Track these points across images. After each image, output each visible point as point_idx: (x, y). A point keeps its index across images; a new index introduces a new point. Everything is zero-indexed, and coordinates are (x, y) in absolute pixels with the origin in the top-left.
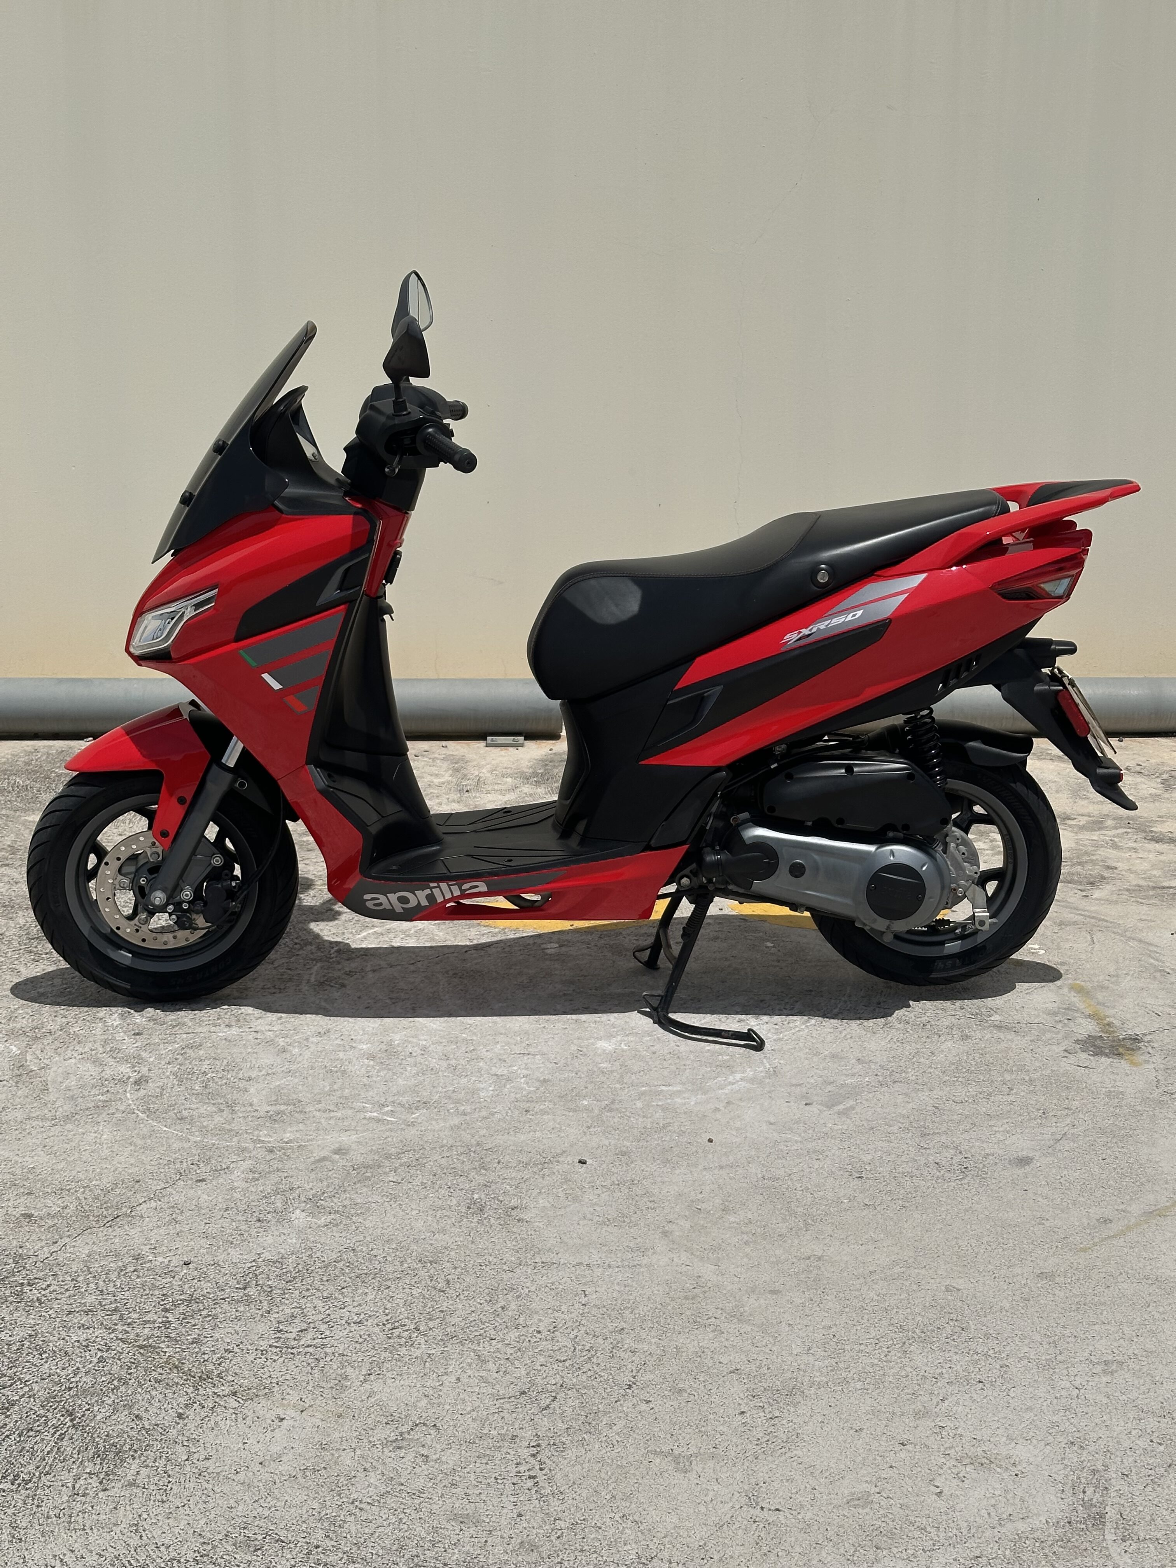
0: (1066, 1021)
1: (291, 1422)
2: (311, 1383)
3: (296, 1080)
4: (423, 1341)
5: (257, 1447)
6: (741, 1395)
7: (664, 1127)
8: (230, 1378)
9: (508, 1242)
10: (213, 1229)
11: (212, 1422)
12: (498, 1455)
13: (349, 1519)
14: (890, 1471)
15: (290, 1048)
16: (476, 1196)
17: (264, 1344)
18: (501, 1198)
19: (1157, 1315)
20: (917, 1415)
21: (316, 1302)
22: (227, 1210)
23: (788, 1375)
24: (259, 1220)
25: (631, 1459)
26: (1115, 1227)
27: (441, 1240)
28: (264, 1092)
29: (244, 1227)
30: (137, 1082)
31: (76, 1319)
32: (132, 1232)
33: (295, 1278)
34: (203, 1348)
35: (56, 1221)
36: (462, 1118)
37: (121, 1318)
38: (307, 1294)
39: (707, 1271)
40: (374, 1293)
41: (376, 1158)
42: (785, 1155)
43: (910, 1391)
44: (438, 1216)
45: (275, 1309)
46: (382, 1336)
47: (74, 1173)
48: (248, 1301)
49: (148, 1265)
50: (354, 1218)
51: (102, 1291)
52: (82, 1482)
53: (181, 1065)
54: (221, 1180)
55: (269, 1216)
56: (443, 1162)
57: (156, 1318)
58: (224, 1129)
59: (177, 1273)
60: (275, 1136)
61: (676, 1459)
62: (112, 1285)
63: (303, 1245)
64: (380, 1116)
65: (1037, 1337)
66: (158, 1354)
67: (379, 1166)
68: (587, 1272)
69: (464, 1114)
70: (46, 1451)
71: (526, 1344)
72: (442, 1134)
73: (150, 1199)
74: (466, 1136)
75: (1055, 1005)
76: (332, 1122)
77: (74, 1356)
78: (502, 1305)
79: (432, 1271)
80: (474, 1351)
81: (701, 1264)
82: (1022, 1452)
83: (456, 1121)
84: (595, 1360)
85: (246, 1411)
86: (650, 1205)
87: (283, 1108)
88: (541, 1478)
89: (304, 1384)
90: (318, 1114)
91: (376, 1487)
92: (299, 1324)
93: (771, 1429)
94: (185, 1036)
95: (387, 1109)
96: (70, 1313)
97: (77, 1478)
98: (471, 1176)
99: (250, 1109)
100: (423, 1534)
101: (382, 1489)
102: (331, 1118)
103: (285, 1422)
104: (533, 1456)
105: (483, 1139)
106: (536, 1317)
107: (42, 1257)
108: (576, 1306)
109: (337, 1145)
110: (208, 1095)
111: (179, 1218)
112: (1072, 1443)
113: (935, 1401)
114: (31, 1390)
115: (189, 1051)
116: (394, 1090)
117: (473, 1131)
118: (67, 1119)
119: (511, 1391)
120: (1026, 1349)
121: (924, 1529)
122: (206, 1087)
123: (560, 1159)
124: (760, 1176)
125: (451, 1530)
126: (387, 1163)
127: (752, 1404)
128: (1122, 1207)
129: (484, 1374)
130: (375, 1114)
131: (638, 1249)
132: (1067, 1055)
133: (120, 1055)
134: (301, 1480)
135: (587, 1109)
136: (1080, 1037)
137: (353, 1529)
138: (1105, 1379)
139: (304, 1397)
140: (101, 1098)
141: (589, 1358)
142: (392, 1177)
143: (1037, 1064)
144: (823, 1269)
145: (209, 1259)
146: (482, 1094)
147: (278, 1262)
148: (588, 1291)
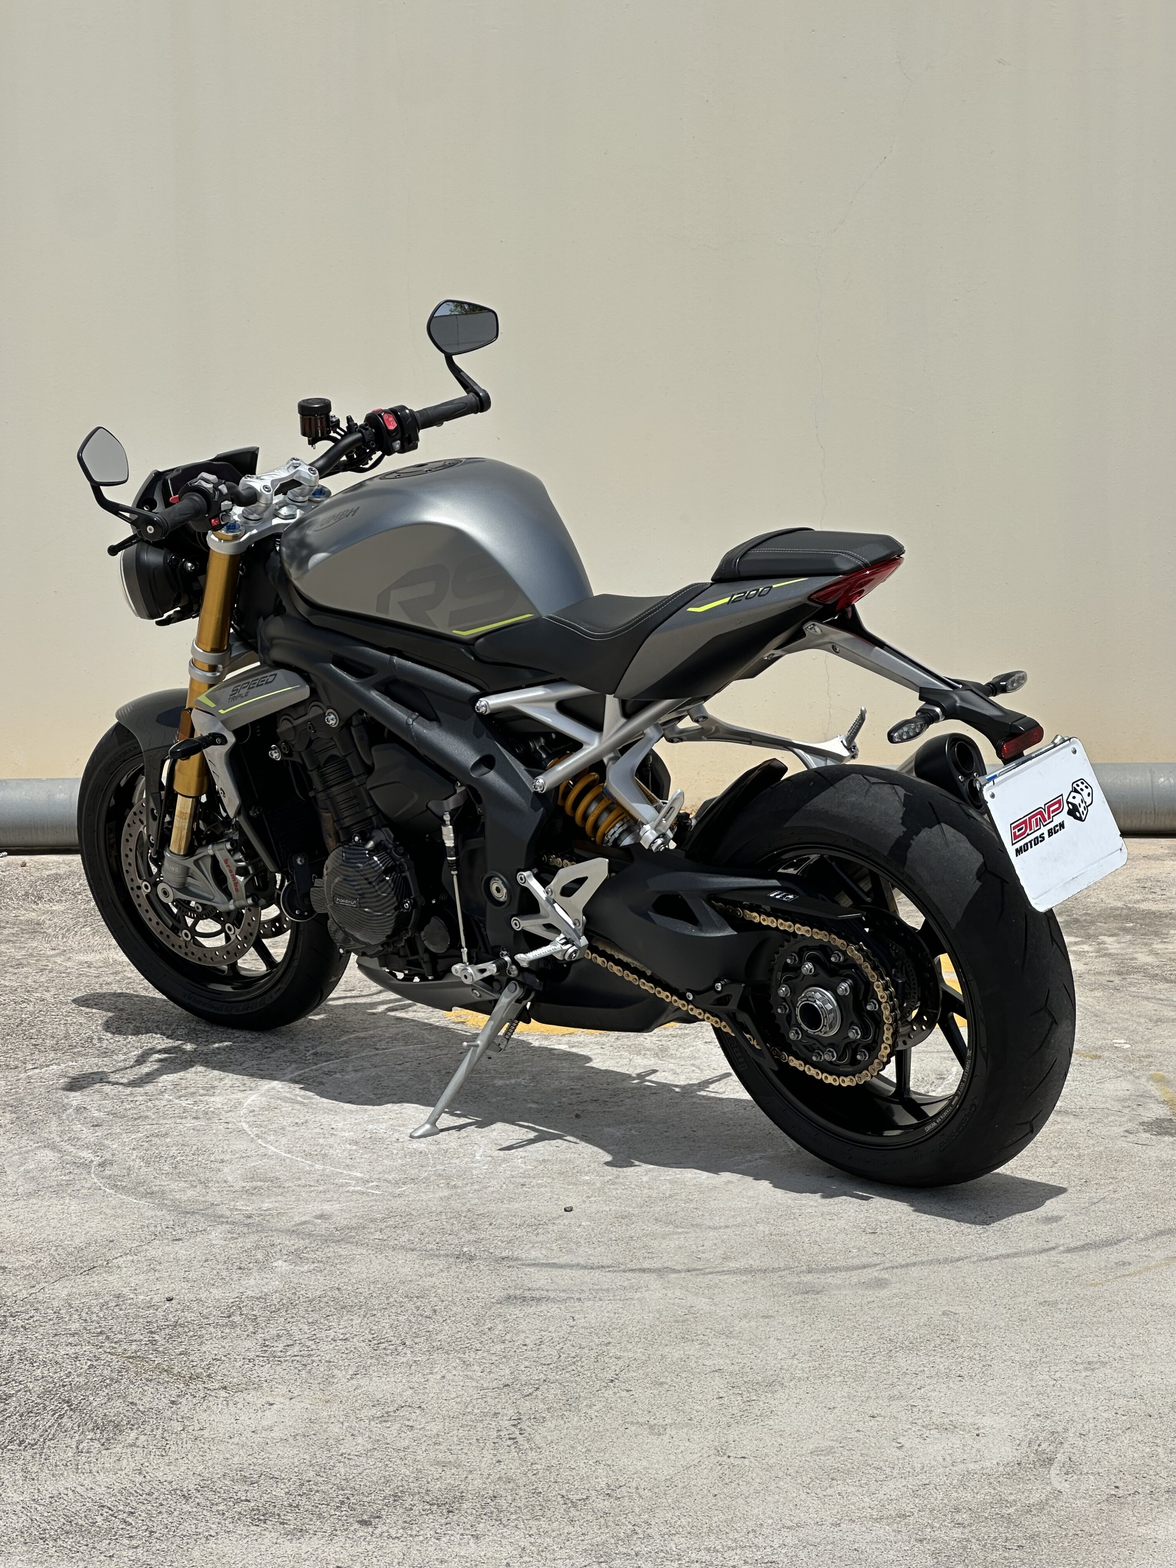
0: (1135, 1107)
1: (281, 1406)
2: (299, 1381)
3: (273, 1162)
4: (408, 1352)
5: (249, 1422)
6: (722, 1386)
7: (671, 1196)
8: (219, 1378)
9: (498, 1284)
10: (192, 1275)
11: (205, 1407)
12: (480, 1425)
13: (338, 1464)
14: (857, 1434)
15: (266, 1136)
16: (465, 1249)
17: (251, 1355)
18: (491, 1251)
19: (1152, 1330)
20: (891, 1398)
21: (301, 1326)
22: (206, 1261)
23: (771, 1372)
24: (240, 1268)
25: (608, 1427)
26: (1132, 1269)
27: (428, 1282)
28: (239, 1172)
29: (224, 1273)
30: (102, 1165)
31: (63, 1339)
32: (110, 1278)
33: (279, 1309)
34: (191, 1358)
35: (31, 1271)
36: (454, 1191)
37: (108, 1338)
38: (291, 1320)
39: (702, 1304)
40: (360, 1320)
41: (361, 1221)
42: (797, 1216)
43: (889, 1382)
44: (425, 1264)
45: (260, 1331)
46: (368, 1349)
47: (44, 1236)
48: (233, 1326)
49: (129, 1302)
50: (338, 1266)
51: (86, 1320)
52: (85, 1444)
53: (147, 1150)
54: (198, 1239)
55: (251, 1265)
56: (432, 1224)
57: (142, 1337)
58: (197, 1200)
59: (160, 1307)
60: (253, 1206)
61: (651, 1427)
62: (95, 1315)
63: (286, 1286)
64: (364, 1190)
65: (1027, 1346)
66: (147, 1362)
67: (364, 1228)
68: (577, 1304)
69: (455, 1187)
70: (47, 1426)
71: (512, 1353)
72: (430, 1204)
73: (126, 1254)
74: (456, 1204)
75: (1128, 1093)
76: (313, 1194)
77: (64, 1365)
78: (489, 1325)
79: (419, 1304)
80: (460, 1358)
81: (695, 1298)
82: (987, 1421)
83: (446, 1193)
84: (579, 1364)
85: (237, 1399)
86: (647, 1255)
87: (259, 1184)
88: (520, 1439)
89: (292, 1382)
90: (298, 1189)
91: (363, 1446)
92: (285, 1341)
93: (748, 1408)
94: (148, 1127)
95: (371, 1184)
96: (56, 1335)
97: (80, 1442)
98: (460, 1235)
99: (224, 1184)
100: (408, 1473)
101: (369, 1447)
102: (311, 1192)
103: (275, 1406)
104: (514, 1425)
105: (475, 1207)
106: (523, 1336)
107: (20, 1296)
108: (564, 1327)
109: (319, 1213)
110: (177, 1173)
111: (158, 1267)
112: (1038, 1415)
113: (912, 1388)
114: (27, 1387)
115: (155, 1140)
116: (380, 1169)
117: (464, 1201)
118: (30, 1195)
119: (495, 1384)
120: (1013, 1354)
121: (881, 1468)
122: (175, 1168)
123: (557, 1222)
124: (767, 1233)
125: (436, 1471)
126: (371, 1225)
127: (730, 1393)
128: (1147, 1253)
129: (469, 1373)
130: (359, 1188)
131: (632, 1287)
132: (1126, 1134)
133: (79, 1143)
134: (293, 1442)
135: (587, 1183)
136: (1146, 1120)
137: (343, 1471)
138: (1084, 1374)
139: (292, 1390)
140: (64, 1178)
141: (574, 1363)
142: (378, 1235)
143: (1091, 1142)
144: (820, 1301)
145: (192, 1297)
146: (474, 1172)
147: (263, 1298)
148: (577, 1316)
